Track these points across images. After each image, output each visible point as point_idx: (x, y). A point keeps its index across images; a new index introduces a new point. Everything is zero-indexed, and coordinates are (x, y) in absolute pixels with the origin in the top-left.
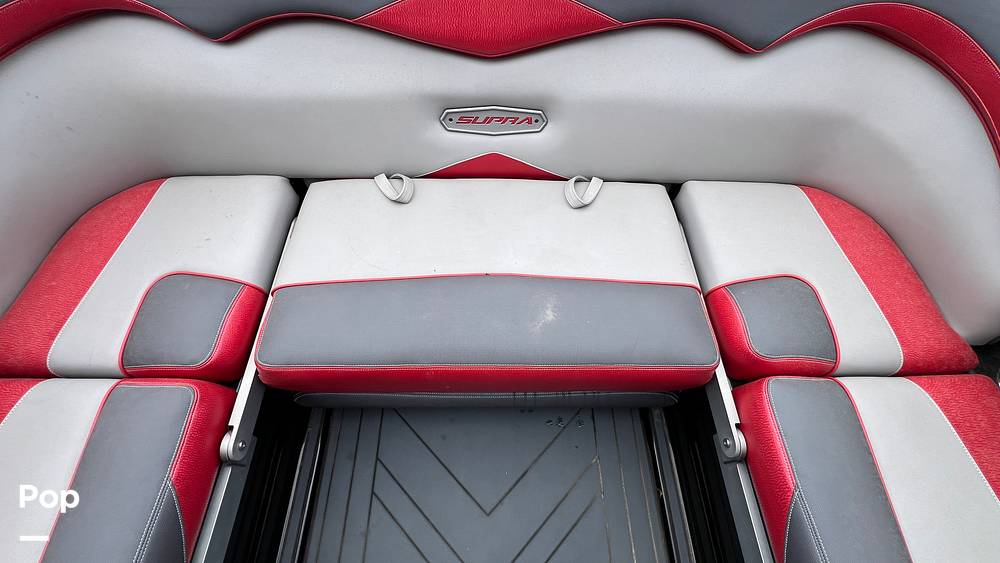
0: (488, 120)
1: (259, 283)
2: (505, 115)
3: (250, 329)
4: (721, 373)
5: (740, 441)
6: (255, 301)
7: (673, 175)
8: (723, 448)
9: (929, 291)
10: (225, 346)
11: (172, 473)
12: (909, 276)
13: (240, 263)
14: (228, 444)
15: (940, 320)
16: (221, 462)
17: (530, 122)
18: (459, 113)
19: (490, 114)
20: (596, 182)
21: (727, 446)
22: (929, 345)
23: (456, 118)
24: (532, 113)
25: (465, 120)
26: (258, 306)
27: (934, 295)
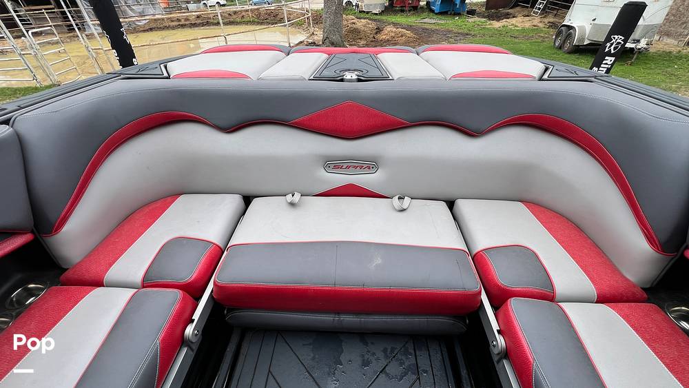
0: (348, 167)
1: (221, 244)
2: (357, 165)
3: (213, 267)
4: (484, 298)
5: (501, 341)
6: (217, 254)
7: (450, 196)
8: (492, 347)
9: (606, 255)
10: (199, 273)
11: (161, 335)
12: (592, 247)
13: (213, 233)
14: (189, 330)
15: (615, 270)
16: (183, 341)
17: (369, 168)
18: (333, 164)
19: (349, 165)
20: (407, 200)
21: (494, 346)
22: (610, 285)
23: (332, 166)
24: (370, 164)
25: (336, 167)
26: (218, 257)
27: (610, 257)
